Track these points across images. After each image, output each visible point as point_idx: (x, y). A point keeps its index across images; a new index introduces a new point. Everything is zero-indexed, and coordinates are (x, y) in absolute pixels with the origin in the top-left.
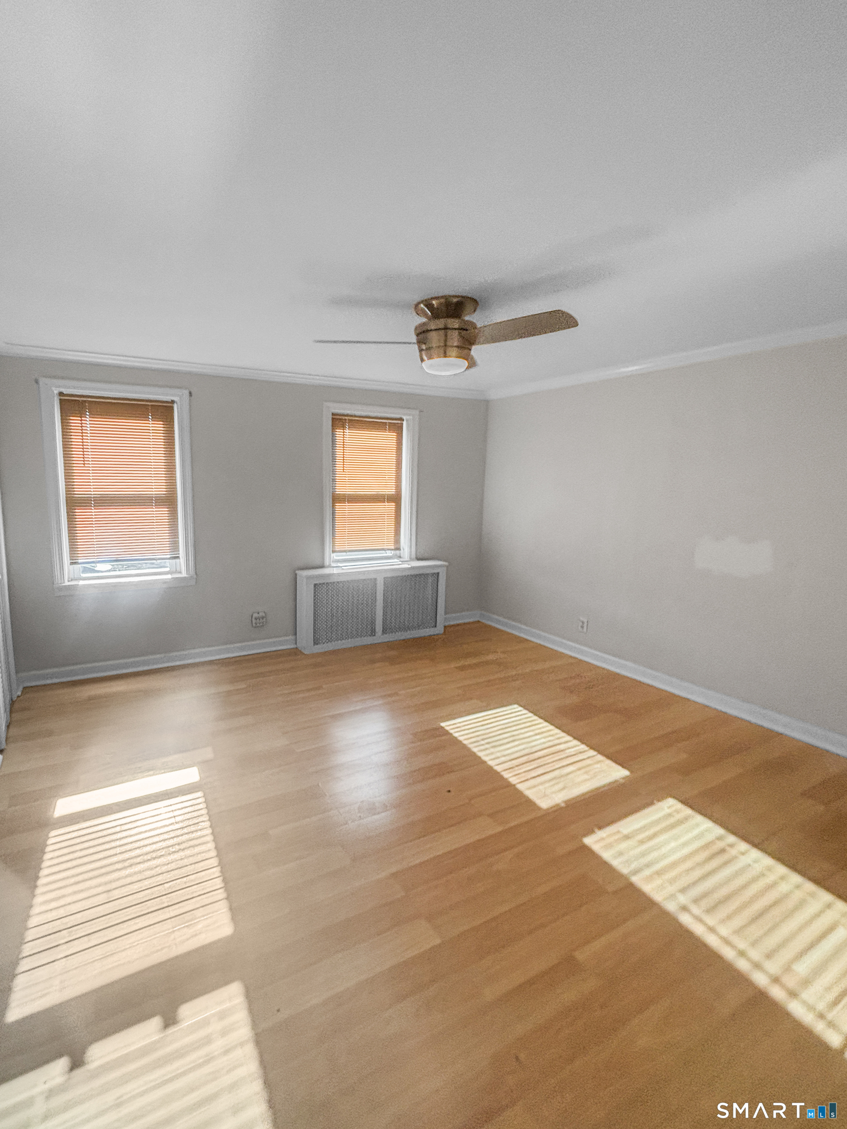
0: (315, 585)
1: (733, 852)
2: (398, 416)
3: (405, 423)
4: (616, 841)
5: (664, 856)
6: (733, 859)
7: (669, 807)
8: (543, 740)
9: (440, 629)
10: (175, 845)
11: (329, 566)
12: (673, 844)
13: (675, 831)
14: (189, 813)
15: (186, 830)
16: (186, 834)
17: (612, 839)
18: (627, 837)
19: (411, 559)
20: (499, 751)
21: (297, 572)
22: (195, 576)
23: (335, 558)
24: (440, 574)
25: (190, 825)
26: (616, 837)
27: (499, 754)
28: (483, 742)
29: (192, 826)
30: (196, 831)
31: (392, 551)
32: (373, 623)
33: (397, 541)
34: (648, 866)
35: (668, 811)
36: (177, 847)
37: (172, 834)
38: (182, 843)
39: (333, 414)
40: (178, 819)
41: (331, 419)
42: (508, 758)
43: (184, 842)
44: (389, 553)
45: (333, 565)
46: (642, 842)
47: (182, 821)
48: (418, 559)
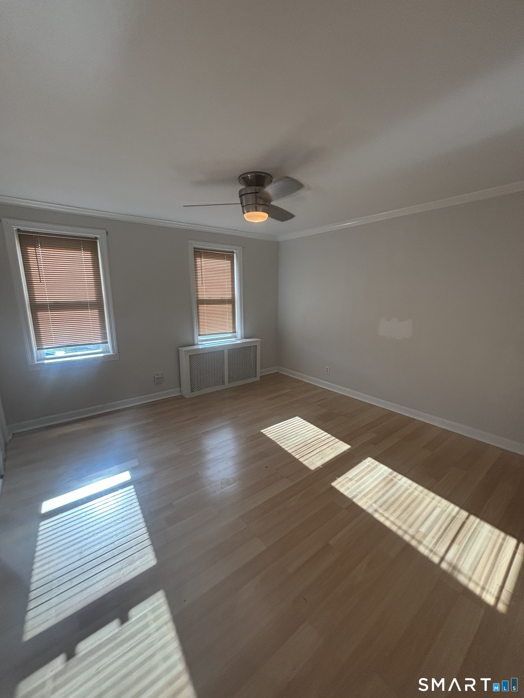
0: (190, 356)
1: (396, 480)
2: (231, 250)
3: (235, 255)
4: (346, 482)
5: (367, 487)
6: (397, 483)
7: (368, 462)
8: (311, 434)
9: (258, 378)
10: (120, 518)
11: (197, 344)
12: (371, 480)
13: (371, 474)
14: (126, 499)
15: (125, 509)
16: (126, 511)
17: (344, 482)
18: (351, 480)
19: (242, 338)
20: (290, 442)
21: (179, 348)
22: (118, 354)
23: (200, 339)
24: (257, 346)
25: (127, 506)
26: (346, 480)
27: (290, 444)
28: (282, 438)
29: (128, 506)
30: (131, 509)
31: (232, 334)
32: (223, 377)
33: (234, 327)
34: (360, 492)
35: (368, 464)
36: (121, 520)
37: (117, 513)
38: (123, 517)
39: (194, 248)
40: (120, 503)
41: (193, 252)
42: (295, 445)
43: (124, 516)
44: (230, 335)
45: (200, 343)
46: (357, 481)
47: (122, 504)
48: (246, 338)
